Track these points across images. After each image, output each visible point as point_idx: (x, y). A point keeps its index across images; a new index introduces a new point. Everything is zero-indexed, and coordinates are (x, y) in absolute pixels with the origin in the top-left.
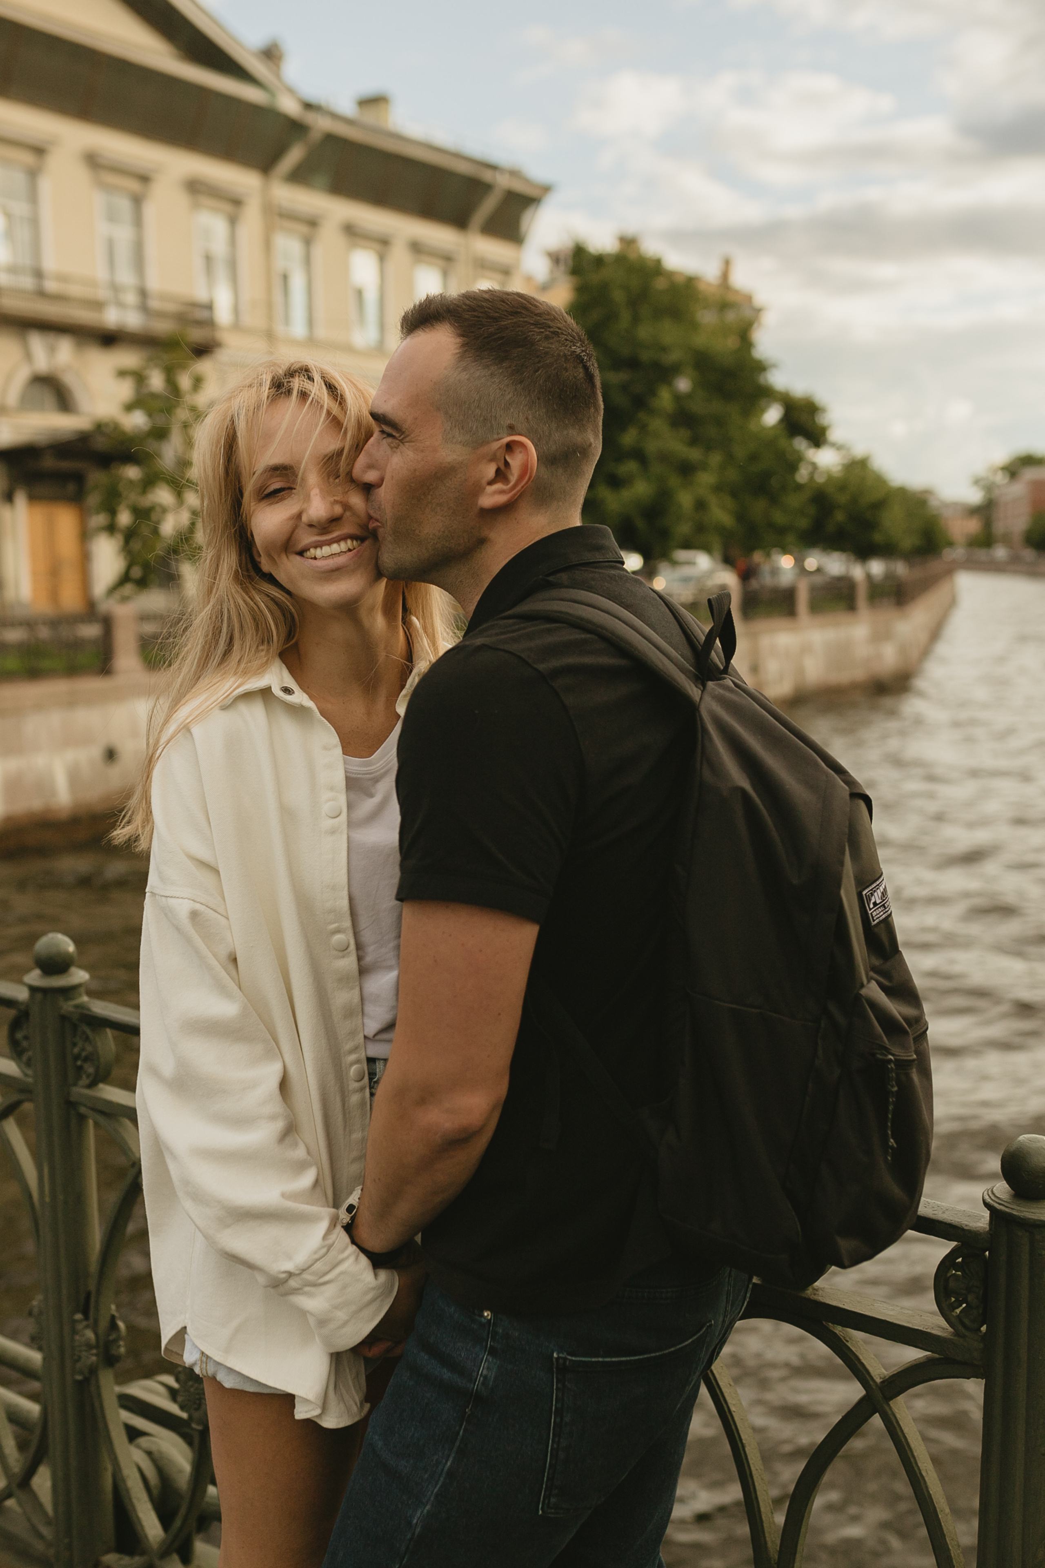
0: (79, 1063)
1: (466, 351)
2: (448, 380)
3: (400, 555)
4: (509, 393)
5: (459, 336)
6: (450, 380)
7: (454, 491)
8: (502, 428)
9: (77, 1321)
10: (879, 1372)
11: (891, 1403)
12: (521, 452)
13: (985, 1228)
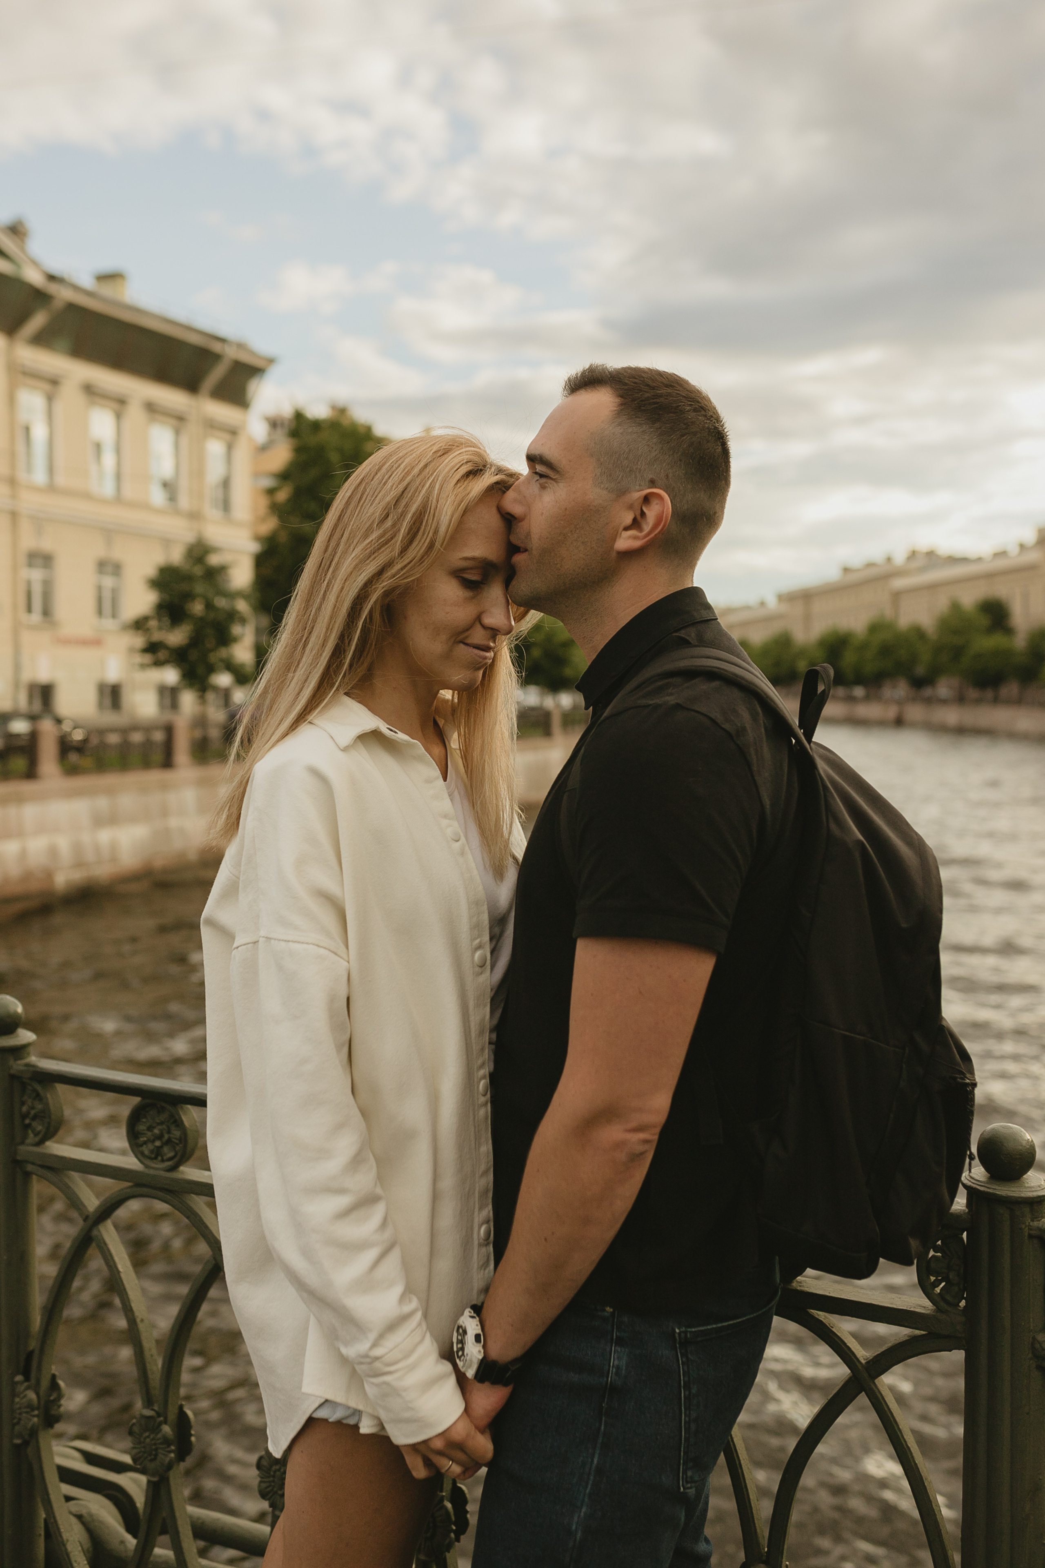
0: (27, 1121)
1: (621, 410)
2: (604, 432)
3: (537, 585)
4: (656, 450)
5: (618, 397)
6: (605, 432)
7: (597, 533)
8: (645, 481)
9: (17, 1383)
10: (863, 1354)
11: (876, 1381)
12: (657, 504)
13: (964, 1210)
